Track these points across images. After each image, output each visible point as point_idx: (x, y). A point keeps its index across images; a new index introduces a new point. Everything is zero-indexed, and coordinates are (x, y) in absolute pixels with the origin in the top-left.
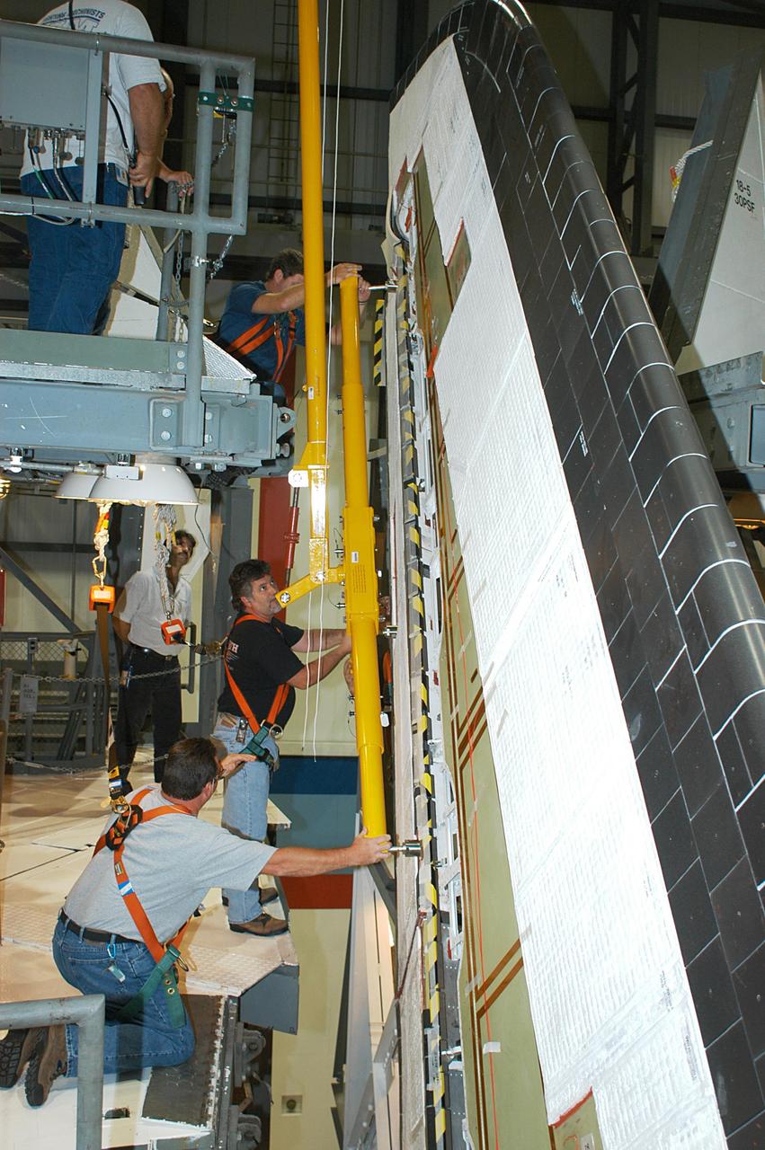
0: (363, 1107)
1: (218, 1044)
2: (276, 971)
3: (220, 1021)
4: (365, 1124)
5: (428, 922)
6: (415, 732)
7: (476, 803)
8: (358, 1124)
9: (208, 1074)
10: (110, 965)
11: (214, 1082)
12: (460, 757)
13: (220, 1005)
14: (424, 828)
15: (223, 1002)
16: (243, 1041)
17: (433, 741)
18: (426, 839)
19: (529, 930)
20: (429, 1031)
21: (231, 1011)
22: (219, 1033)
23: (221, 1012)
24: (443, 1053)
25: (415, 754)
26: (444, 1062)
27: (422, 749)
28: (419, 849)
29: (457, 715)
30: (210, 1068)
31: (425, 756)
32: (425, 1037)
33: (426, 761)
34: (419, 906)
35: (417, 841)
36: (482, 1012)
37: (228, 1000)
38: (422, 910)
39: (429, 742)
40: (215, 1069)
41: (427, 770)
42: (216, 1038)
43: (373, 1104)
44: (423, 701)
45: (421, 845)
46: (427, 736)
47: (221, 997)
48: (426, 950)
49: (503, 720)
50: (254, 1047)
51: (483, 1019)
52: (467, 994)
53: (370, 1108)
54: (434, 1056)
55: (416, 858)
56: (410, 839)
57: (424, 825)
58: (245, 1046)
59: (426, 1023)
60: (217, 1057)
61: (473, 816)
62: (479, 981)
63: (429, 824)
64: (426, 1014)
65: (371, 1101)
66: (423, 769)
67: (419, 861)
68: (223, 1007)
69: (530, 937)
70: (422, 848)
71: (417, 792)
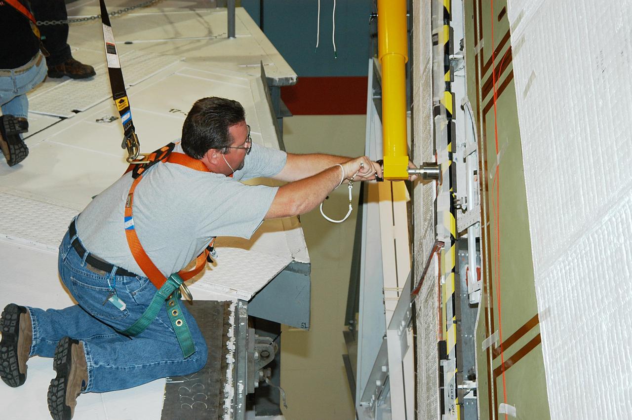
0: (377, 366)
1: (230, 359)
2: (287, 268)
3: (231, 333)
4: (378, 383)
5: (446, 251)
6: (435, 43)
7: (498, 156)
8: (371, 381)
9: (221, 394)
10: (111, 296)
11: (228, 404)
12: (483, 99)
13: (230, 312)
14: (444, 150)
15: (232, 308)
16: (255, 349)
17: (455, 56)
18: (446, 165)
19: (548, 311)
20: (444, 363)
21: (241, 316)
22: (231, 346)
23: (232, 320)
24: (460, 387)
25: (435, 68)
26: (459, 394)
27: (442, 65)
28: (438, 171)
29: (482, 50)
30: (222, 387)
31: (446, 72)
32: (441, 369)
33: (447, 78)
34: (436, 235)
35: (435, 164)
36: (498, 372)
37: (238, 304)
38: (440, 238)
39: (451, 57)
40: (229, 388)
41: (448, 88)
42: (228, 351)
43: (387, 365)
44: (445, 9)
45: (440, 169)
46: (448, 49)
47: (231, 302)
48: (443, 281)
49: (530, 80)
50: (265, 354)
51: (499, 379)
52: (484, 348)
53: (384, 369)
54: (450, 388)
55: (434, 182)
56: (429, 161)
57: (443, 149)
58: (257, 355)
59: (443, 354)
60: (229, 373)
61: (495, 169)
62: (496, 339)
63: (448, 148)
64: (442, 346)
65: (385, 362)
66: (444, 86)
67: (437, 184)
68: (233, 314)
69: (549, 319)
70: (441, 172)
71: (437, 111)
